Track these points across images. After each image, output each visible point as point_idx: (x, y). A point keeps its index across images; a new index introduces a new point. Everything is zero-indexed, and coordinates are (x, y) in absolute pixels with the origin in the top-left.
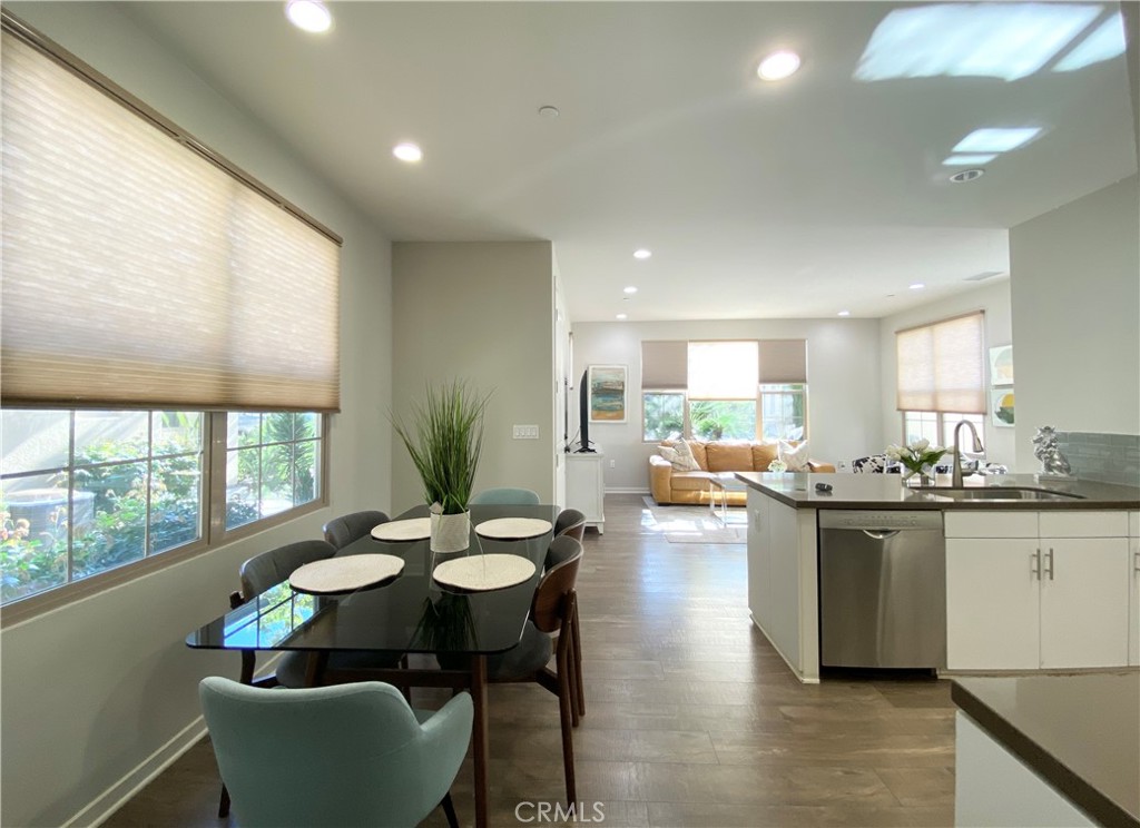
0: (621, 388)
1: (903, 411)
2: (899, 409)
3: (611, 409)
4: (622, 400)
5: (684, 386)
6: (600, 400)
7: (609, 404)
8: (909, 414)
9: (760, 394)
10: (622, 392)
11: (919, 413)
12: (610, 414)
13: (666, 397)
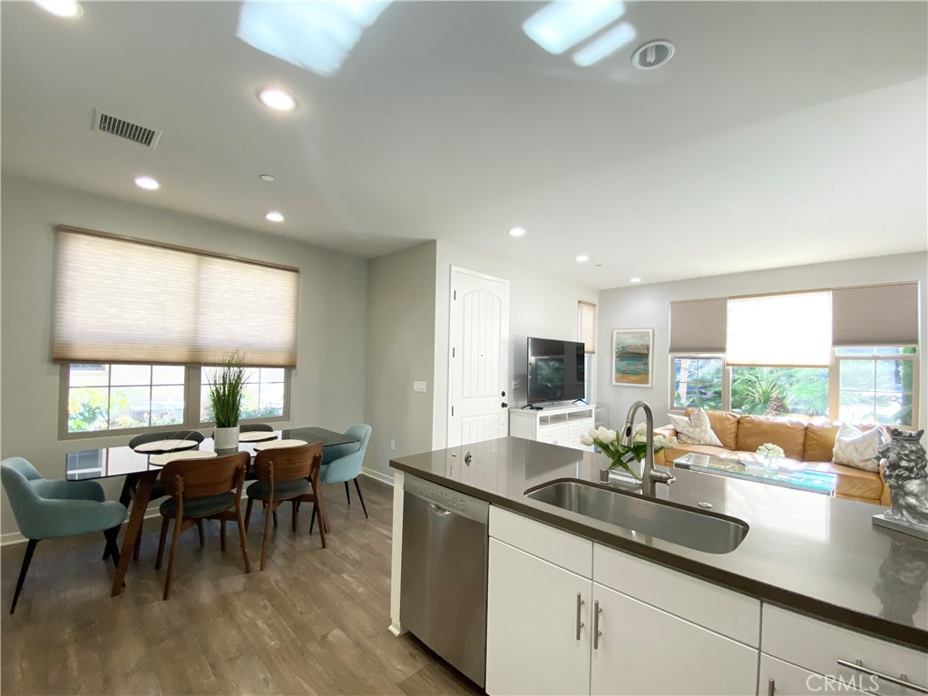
0: (645, 352)
3: (634, 373)
4: (646, 364)
5: (722, 350)
6: (624, 363)
7: (632, 368)
10: (646, 356)
12: (634, 378)
13: (701, 362)
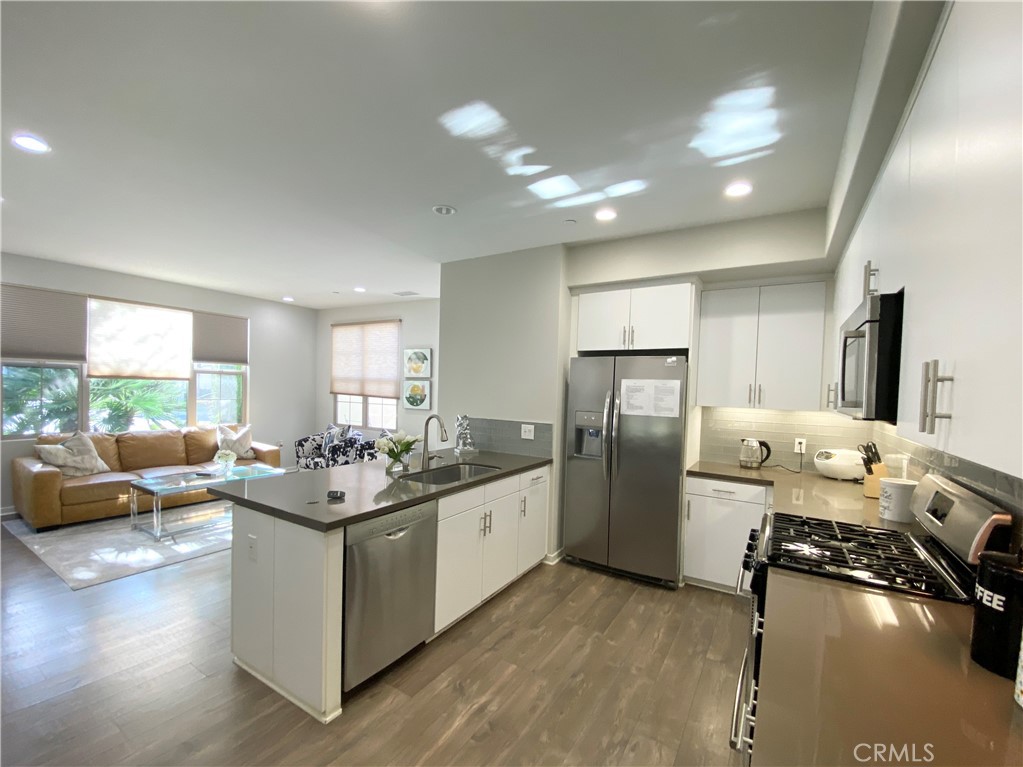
1: (335, 394)
2: (331, 393)
5: (82, 357)
8: (340, 397)
9: (195, 373)
11: (348, 397)
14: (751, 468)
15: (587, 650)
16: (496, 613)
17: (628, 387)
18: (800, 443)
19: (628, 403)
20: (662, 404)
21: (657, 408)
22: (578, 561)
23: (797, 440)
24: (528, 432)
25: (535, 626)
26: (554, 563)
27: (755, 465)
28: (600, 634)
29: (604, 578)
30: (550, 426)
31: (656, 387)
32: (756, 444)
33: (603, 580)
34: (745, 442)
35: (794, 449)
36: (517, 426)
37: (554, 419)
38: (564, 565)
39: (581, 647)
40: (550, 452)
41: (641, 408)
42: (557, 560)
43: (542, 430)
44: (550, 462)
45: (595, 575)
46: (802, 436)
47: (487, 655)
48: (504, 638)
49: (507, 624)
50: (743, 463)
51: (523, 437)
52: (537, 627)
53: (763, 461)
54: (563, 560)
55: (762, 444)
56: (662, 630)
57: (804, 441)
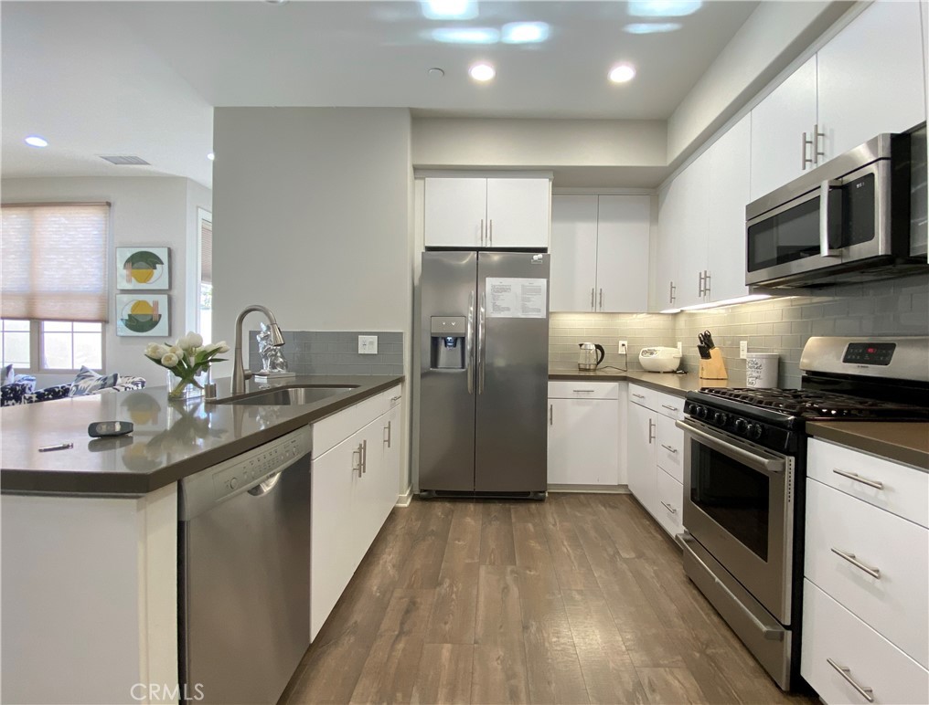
14: (589, 370)
15: (515, 591)
16: (374, 584)
17: (493, 286)
18: (623, 345)
19: (494, 305)
20: (529, 305)
21: (524, 309)
22: (435, 495)
23: (621, 343)
24: (368, 346)
25: (435, 582)
26: (408, 503)
27: (592, 367)
28: (513, 567)
29: (471, 507)
30: (400, 335)
31: (523, 286)
32: (593, 347)
33: (472, 509)
34: (583, 347)
35: (618, 351)
36: (353, 337)
37: (402, 326)
38: (419, 504)
39: (506, 589)
40: (401, 368)
41: (508, 309)
42: (409, 500)
43: (388, 341)
44: (400, 380)
45: (460, 506)
46: (624, 338)
47: (401, 646)
48: (408, 612)
49: (398, 593)
50: (582, 366)
51: (361, 351)
52: (440, 584)
53: (598, 363)
54: (415, 498)
55: (598, 347)
56: (566, 543)
57: (626, 343)
